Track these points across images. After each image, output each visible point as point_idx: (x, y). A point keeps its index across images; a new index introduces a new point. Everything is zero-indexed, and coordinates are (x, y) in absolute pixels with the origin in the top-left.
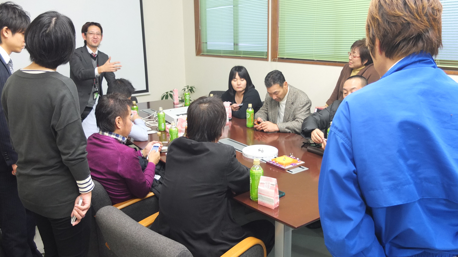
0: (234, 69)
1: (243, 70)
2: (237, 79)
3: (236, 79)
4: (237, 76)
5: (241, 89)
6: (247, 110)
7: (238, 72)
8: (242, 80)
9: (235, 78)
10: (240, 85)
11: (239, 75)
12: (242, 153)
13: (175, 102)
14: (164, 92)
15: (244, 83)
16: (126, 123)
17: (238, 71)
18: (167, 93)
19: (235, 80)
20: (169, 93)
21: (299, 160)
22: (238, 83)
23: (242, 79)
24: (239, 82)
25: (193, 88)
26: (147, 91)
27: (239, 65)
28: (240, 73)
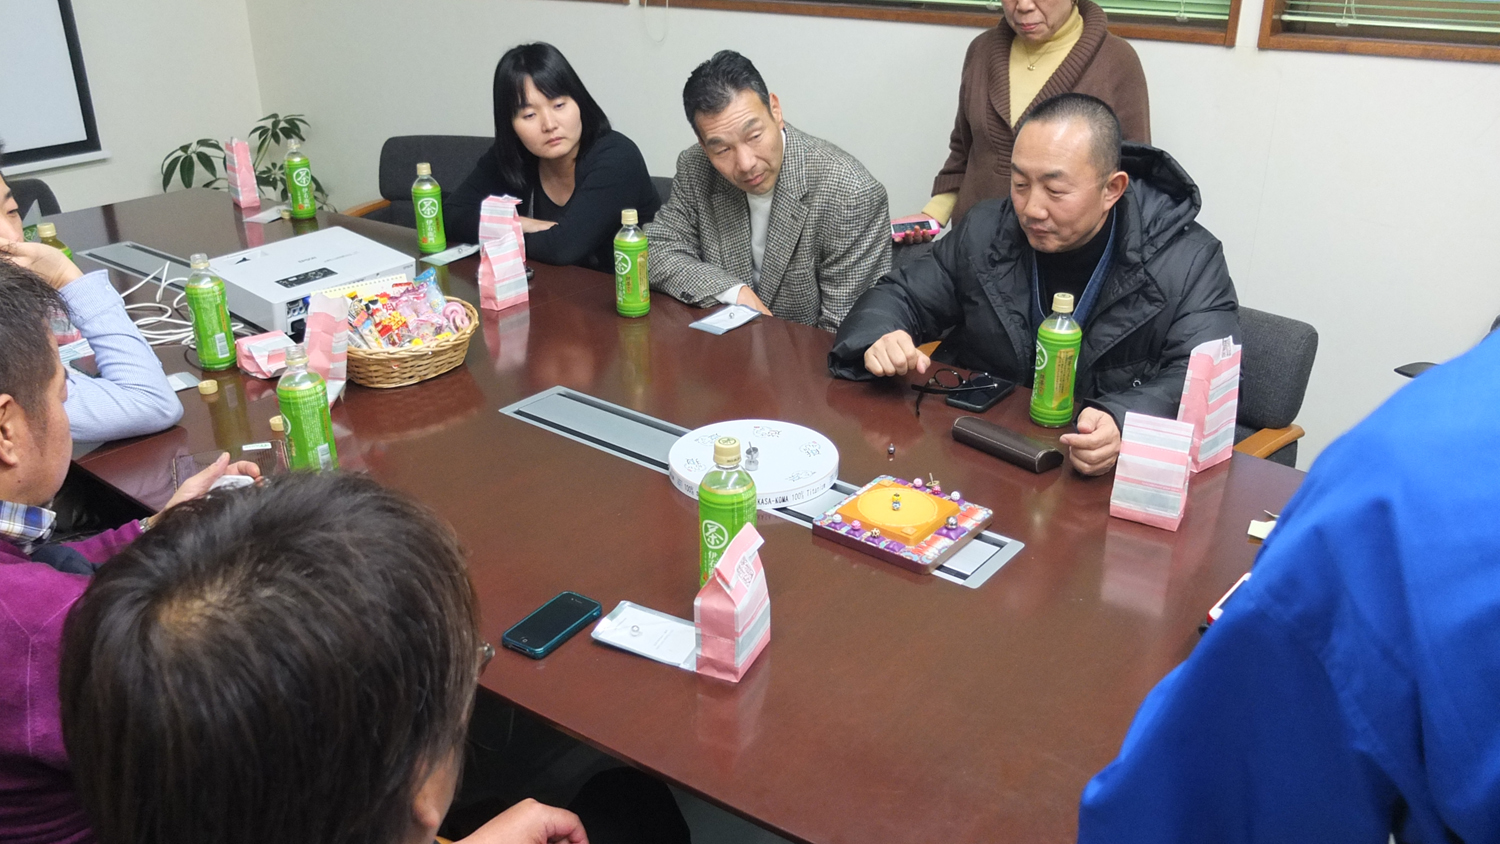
0: (509, 63)
1: (551, 63)
2: (537, 107)
3: (530, 106)
4: (533, 95)
5: (562, 148)
6: (617, 237)
7: (532, 75)
8: (559, 106)
9: (525, 104)
10: (556, 128)
11: (540, 86)
12: (667, 478)
13: (241, 198)
14: (168, 145)
15: (567, 115)
16: (44, 429)
17: (531, 73)
18: (185, 148)
19: (529, 111)
20: (194, 147)
21: (965, 498)
22: (544, 124)
23: (559, 101)
24: (548, 118)
25: (298, 123)
26: (91, 143)
27: (524, 42)
28: (543, 75)
